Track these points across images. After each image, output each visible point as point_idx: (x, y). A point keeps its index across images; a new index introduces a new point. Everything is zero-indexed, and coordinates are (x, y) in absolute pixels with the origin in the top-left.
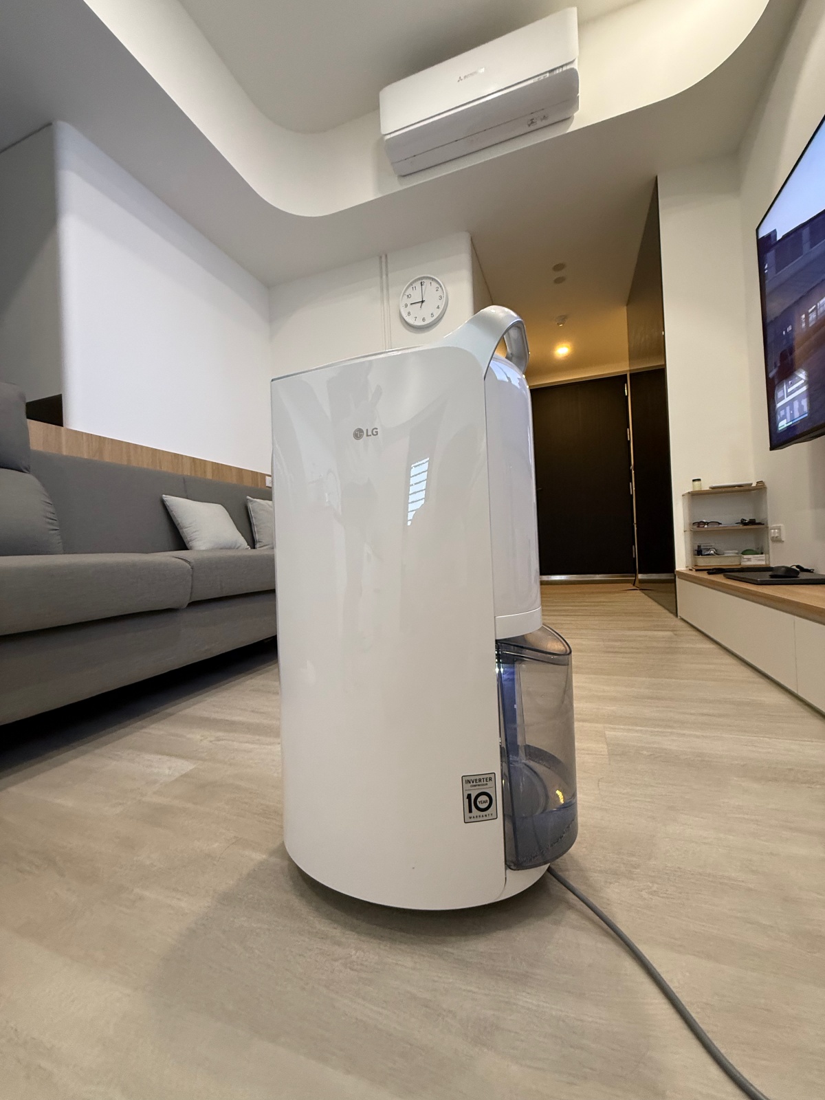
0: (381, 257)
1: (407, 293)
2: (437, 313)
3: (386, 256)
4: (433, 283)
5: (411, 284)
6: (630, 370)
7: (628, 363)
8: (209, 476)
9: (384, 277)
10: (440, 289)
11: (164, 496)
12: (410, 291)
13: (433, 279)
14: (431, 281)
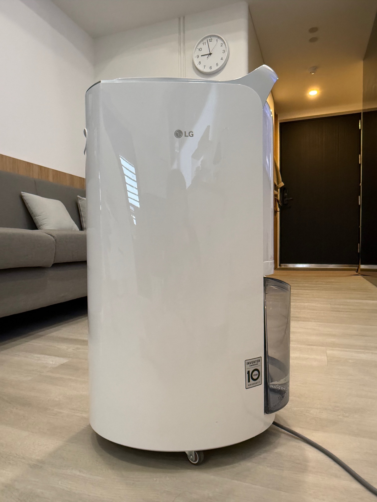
0: (180, 19)
1: (199, 47)
2: (221, 63)
3: (184, 17)
4: (219, 40)
5: (202, 40)
6: (363, 110)
7: (362, 104)
8: (51, 179)
9: (182, 34)
10: (224, 44)
11: (22, 192)
12: (201, 46)
13: (219, 37)
14: (216, 38)
